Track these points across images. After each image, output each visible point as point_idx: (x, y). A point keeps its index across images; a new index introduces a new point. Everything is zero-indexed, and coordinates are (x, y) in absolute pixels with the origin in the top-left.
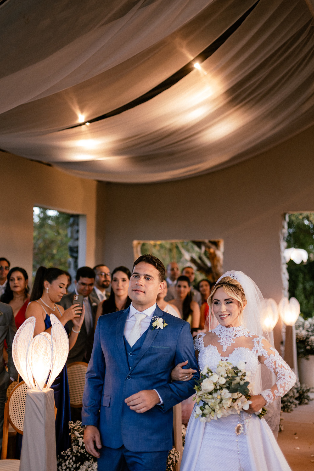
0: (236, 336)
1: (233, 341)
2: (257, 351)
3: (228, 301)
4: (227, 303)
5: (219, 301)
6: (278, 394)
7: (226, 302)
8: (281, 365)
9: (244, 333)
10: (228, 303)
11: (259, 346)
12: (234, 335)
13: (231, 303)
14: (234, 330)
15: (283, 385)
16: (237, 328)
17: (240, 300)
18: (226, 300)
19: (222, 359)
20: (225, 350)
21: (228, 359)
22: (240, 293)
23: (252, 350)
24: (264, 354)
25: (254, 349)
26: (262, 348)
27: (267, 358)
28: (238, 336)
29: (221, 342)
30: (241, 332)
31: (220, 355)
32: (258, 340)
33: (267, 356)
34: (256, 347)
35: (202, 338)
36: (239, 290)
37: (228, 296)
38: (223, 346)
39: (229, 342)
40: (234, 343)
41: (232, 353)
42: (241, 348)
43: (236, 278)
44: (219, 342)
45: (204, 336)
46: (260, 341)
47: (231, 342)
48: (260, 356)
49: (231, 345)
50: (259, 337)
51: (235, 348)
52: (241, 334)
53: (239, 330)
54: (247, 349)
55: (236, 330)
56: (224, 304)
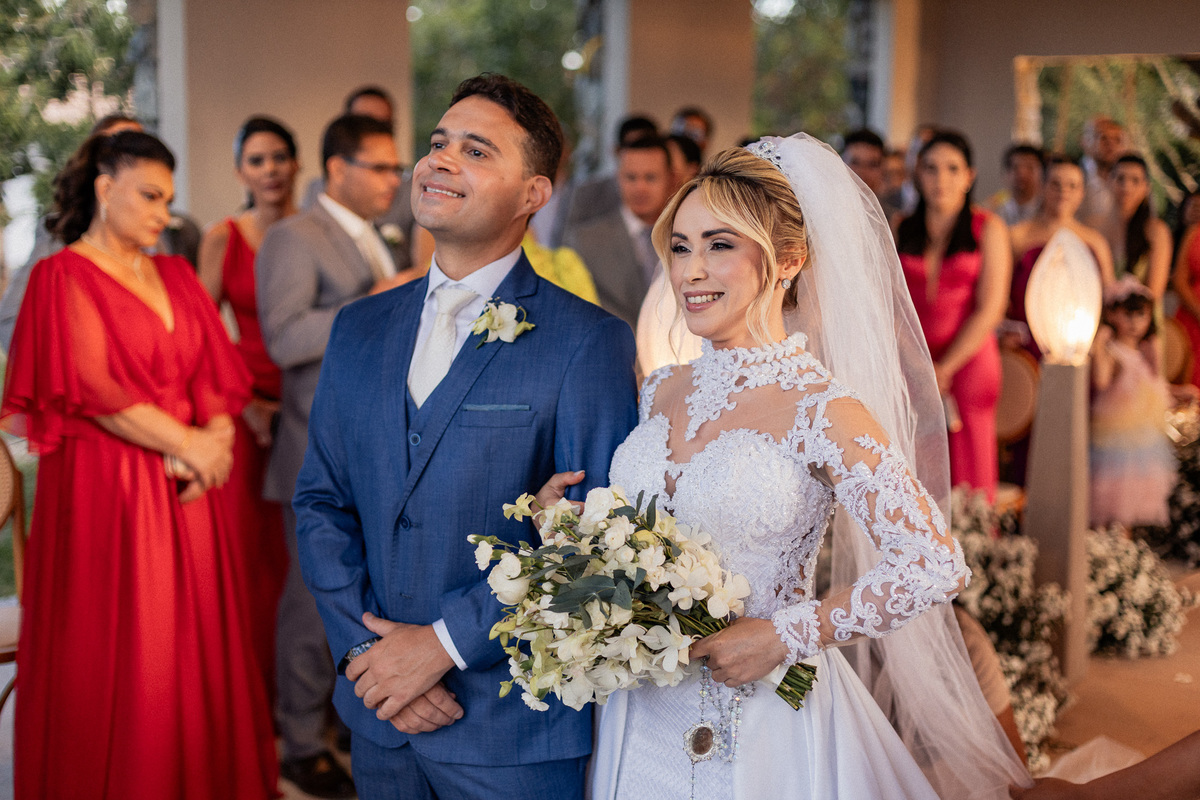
0: (746, 384)
1: (729, 403)
2: (801, 447)
3: (719, 241)
4: (712, 249)
5: (685, 238)
6: (844, 626)
7: (708, 243)
8: (899, 509)
9: (780, 373)
10: (717, 246)
11: (810, 426)
12: (735, 379)
13: (728, 246)
14: (740, 361)
15: (878, 592)
16: (752, 353)
17: (767, 242)
18: (707, 235)
19: (667, 472)
20: (690, 435)
21: (684, 472)
22: (775, 212)
23: (784, 440)
24: (831, 459)
25: (790, 437)
26: (823, 436)
27: (843, 477)
28: (750, 383)
29: (691, 404)
30: (768, 370)
31: (669, 453)
32: (813, 403)
33: (840, 468)
34: (798, 428)
35: (654, 385)
36: (769, 199)
37: (717, 220)
38: (690, 418)
39: (717, 405)
40: (731, 408)
41: (702, 449)
42: (742, 432)
43: (778, 158)
44: (687, 402)
45: (662, 380)
46: (821, 408)
47: (722, 407)
48: (815, 467)
49: (715, 418)
50: (823, 392)
51: (722, 432)
52: (765, 378)
53: (760, 360)
54: (764, 436)
55: (749, 362)
56: (702, 254)
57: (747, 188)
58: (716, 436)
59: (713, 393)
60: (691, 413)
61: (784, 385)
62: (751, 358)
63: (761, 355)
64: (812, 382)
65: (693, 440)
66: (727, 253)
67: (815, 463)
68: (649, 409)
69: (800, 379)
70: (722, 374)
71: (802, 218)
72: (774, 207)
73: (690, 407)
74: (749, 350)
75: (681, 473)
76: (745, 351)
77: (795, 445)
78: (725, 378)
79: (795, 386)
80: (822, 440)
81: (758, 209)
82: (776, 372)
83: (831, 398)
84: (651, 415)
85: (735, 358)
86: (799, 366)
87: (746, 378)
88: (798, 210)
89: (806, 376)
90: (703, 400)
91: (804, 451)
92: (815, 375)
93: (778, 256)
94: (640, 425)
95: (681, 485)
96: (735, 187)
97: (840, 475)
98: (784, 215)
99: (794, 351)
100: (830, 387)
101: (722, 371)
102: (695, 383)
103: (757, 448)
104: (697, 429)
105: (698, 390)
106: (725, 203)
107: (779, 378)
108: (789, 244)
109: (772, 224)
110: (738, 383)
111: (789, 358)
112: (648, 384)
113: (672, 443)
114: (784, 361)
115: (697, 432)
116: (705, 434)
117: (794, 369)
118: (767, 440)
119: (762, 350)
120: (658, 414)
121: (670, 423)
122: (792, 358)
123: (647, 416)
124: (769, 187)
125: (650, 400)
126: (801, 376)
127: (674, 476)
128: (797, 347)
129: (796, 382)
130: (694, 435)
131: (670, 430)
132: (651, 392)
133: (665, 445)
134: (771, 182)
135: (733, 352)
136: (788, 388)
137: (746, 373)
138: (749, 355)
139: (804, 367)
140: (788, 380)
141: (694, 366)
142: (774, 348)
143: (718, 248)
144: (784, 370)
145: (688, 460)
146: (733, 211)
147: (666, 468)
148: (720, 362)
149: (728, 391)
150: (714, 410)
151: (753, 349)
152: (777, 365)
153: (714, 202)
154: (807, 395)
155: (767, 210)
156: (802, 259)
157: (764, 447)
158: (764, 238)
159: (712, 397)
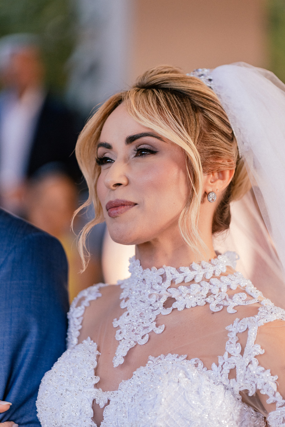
0: (174, 306)
1: (157, 326)
2: (232, 374)
3: (143, 147)
4: (136, 156)
7: (131, 148)
9: (209, 294)
10: (141, 152)
11: (242, 353)
12: (163, 300)
13: (152, 152)
14: (168, 281)
16: (181, 272)
18: (131, 140)
19: (94, 401)
20: (118, 361)
21: (112, 400)
22: (201, 120)
23: (214, 366)
24: (265, 387)
25: (221, 363)
26: (255, 362)
27: (278, 405)
28: (178, 305)
29: (118, 327)
30: (197, 291)
31: (96, 380)
32: (243, 329)
33: (274, 395)
34: (230, 355)
35: (83, 307)
36: (196, 109)
37: (140, 124)
38: (118, 342)
39: (145, 328)
40: (159, 331)
41: (130, 376)
42: (170, 357)
43: (210, 80)
44: (115, 325)
45: (90, 302)
46: (253, 334)
47: (150, 330)
48: (247, 394)
49: (143, 342)
50: (253, 315)
51: (151, 358)
52: (195, 300)
53: (188, 280)
54: (193, 361)
55: (177, 281)
56: (126, 160)
57: (173, 97)
58: (144, 363)
59: (141, 315)
60: (119, 337)
61: (213, 307)
62: (179, 278)
63: (190, 275)
64: (242, 303)
65: (121, 366)
66: (150, 159)
67: (247, 391)
68: (77, 333)
69: (230, 301)
70: (150, 296)
71: (233, 133)
72: (200, 116)
73: (118, 331)
74: (178, 269)
75: (109, 401)
76: (173, 270)
77: (226, 371)
78: (153, 300)
79: (225, 307)
80: (255, 368)
81: (182, 114)
82: (205, 294)
83: (262, 322)
84: (80, 340)
85: (164, 277)
86: (228, 286)
87: (174, 300)
88: (229, 126)
89: (236, 297)
90: (130, 323)
91: (235, 377)
92: (245, 296)
93: (204, 165)
94: (68, 351)
95: (108, 413)
96: (161, 96)
97: (275, 403)
98: (211, 125)
99: (225, 271)
100: (260, 309)
101: (149, 292)
102: (123, 305)
103: (186, 375)
104: (125, 354)
105: (125, 314)
106: (149, 110)
107: (208, 300)
108: (216, 154)
109: (198, 132)
110: (167, 305)
111: (219, 278)
112: (77, 307)
113: (100, 372)
114: (214, 281)
115: (126, 358)
116: (133, 360)
117: (224, 289)
118: (196, 365)
119: (191, 269)
120: (86, 339)
121: (98, 349)
122: (222, 278)
123: (75, 341)
124: (196, 98)
125: (78, 323)
126: (231, 297)
127: (102, 405)
128: (228, 267)
129: (226, 304)
130: (122, 361)
131: (98, 356)
132: (79, 315)
133: (93, 372)
134: (200, 94)
135: (161, 271)
136: (218, 309)
137: (174, 294)
138: (177, 275)
139: (234, 287)
140: (217, 302)
141: (122, 287)
142: (203, 268)
143: (142, 155)
144: (214, 291)
145: (116, 388)
146: (157, 116)
147: (93, 396)
148: (148, 282)
149: (156, 313)
150: (142, 333)
151: (182, 269)
152: (206, 287)
153: (137, 108)
154: (237, 319)
155: (192, 118)
156: (231, 171)
157: (194, 374)
158: (188, 143)
159: (141, 320)
